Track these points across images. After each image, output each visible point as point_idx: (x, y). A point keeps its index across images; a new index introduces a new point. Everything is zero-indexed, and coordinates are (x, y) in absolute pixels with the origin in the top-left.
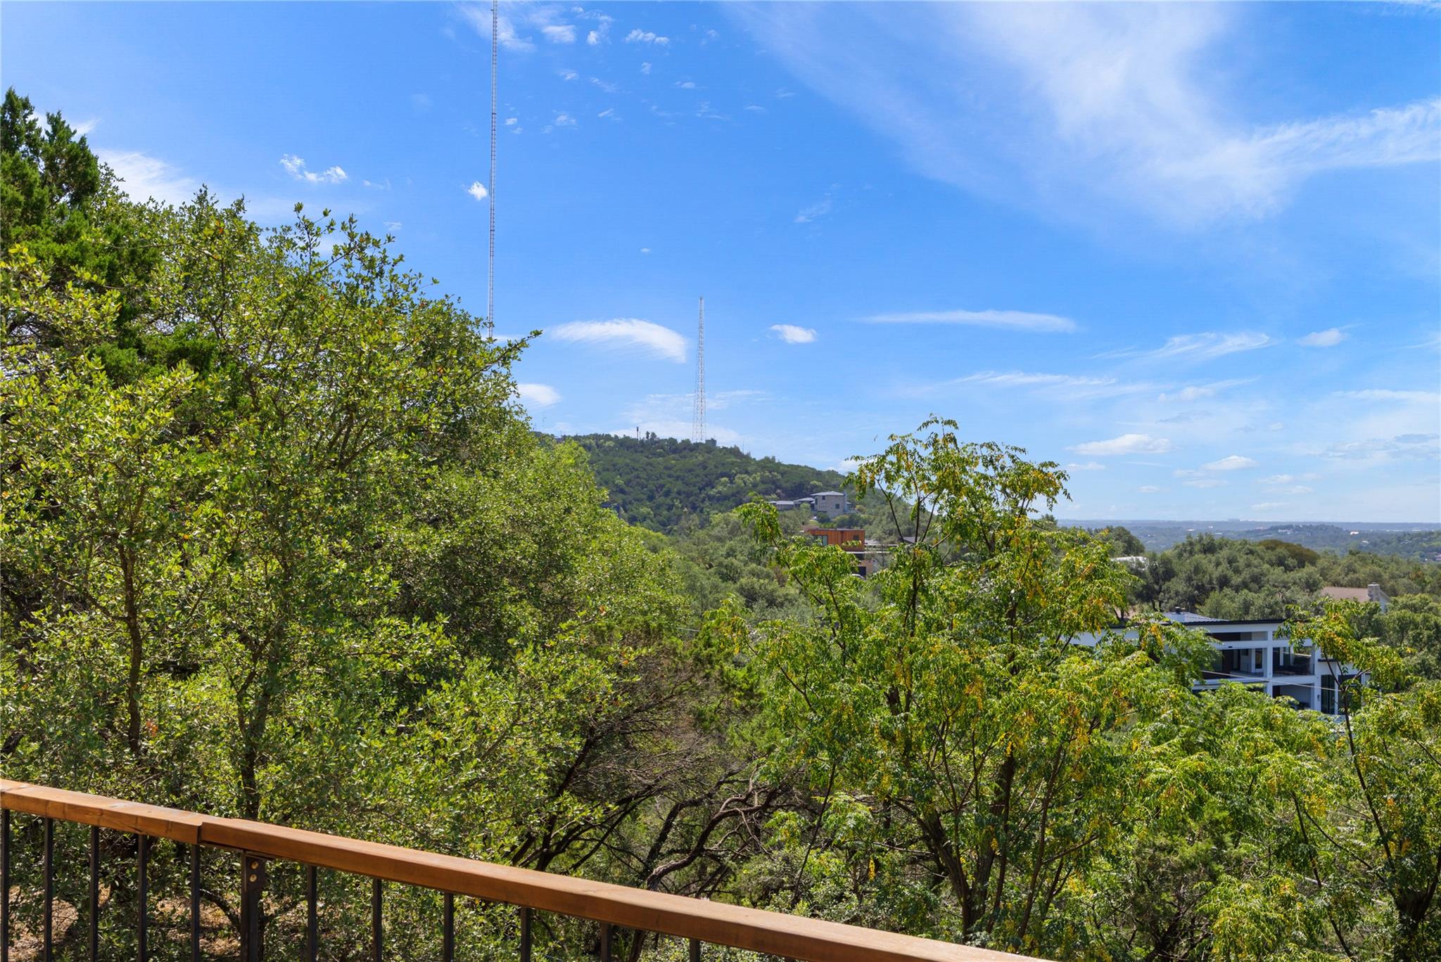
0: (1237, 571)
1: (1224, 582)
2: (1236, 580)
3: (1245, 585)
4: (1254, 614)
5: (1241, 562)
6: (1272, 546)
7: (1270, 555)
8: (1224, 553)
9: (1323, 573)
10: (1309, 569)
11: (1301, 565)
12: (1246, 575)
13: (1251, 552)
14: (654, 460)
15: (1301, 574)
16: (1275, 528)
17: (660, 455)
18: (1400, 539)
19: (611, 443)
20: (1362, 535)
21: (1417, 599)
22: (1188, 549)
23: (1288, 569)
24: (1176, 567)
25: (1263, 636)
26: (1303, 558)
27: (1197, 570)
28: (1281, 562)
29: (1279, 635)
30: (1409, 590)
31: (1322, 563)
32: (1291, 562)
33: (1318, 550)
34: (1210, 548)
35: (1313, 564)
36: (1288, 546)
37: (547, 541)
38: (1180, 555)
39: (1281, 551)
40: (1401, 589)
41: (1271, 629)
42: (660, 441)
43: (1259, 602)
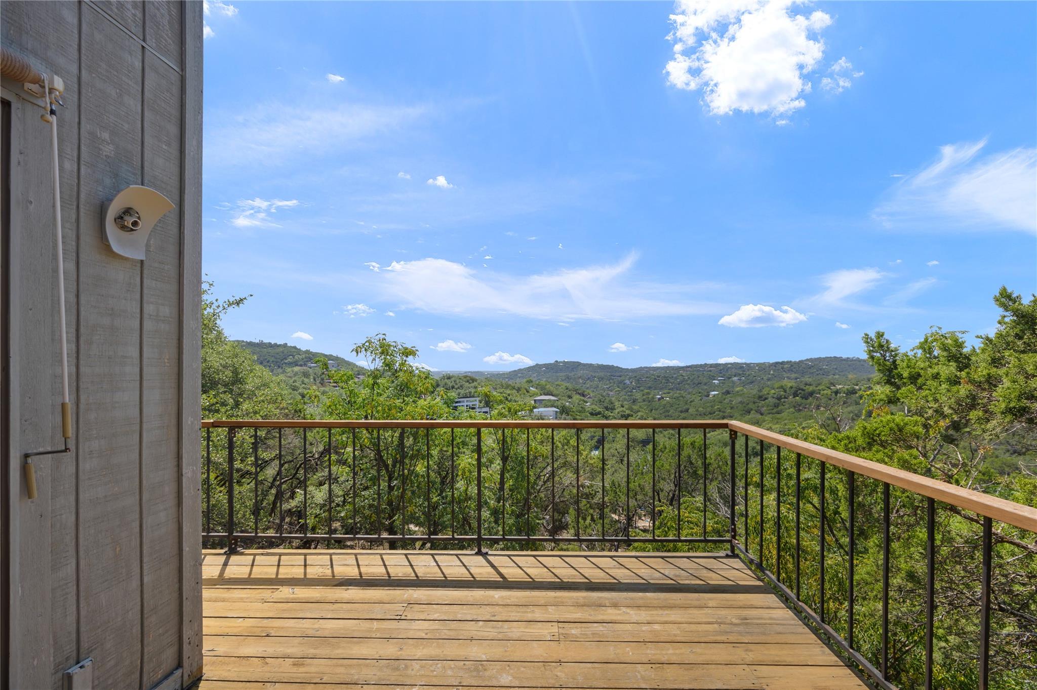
0: (456, 384)
1: (453, 387)
2: (456, 387)
3: (459, 388)
4: (461, 396)
5: (458, 382)
6: (465, 377)
7: (464, 380)
8: (453, 379)
9: (479, 384)
10: (475, 383)
11: (473, 382)
12: (459, 385)
13: (460, 379)
14: (262, 350)
15: (472, 385)
16: (466, 372)
17: (265, 348)
18: (497, 375)
19: (245, 344)
20: (488, 374)
21: (502, 391)
22: (443, 378)
23: (470, 383)
24: (440, 383)
25: (463, 402)
26: (474, 380)
27: (446, 384)
28: (468, 381)
29: (467, 401)
30: (500, 388)
31: (478, 381)
32: (471, 381)
33: (477, 378)
34: (449, 378)
35: (476, 381)
36: (470, 377)
37: (236, 372)
38: (441, 380)
39: (468, 378)
40: (498, 388)
41: (465, 400)
42: (265, 343)
43: (462, 393)
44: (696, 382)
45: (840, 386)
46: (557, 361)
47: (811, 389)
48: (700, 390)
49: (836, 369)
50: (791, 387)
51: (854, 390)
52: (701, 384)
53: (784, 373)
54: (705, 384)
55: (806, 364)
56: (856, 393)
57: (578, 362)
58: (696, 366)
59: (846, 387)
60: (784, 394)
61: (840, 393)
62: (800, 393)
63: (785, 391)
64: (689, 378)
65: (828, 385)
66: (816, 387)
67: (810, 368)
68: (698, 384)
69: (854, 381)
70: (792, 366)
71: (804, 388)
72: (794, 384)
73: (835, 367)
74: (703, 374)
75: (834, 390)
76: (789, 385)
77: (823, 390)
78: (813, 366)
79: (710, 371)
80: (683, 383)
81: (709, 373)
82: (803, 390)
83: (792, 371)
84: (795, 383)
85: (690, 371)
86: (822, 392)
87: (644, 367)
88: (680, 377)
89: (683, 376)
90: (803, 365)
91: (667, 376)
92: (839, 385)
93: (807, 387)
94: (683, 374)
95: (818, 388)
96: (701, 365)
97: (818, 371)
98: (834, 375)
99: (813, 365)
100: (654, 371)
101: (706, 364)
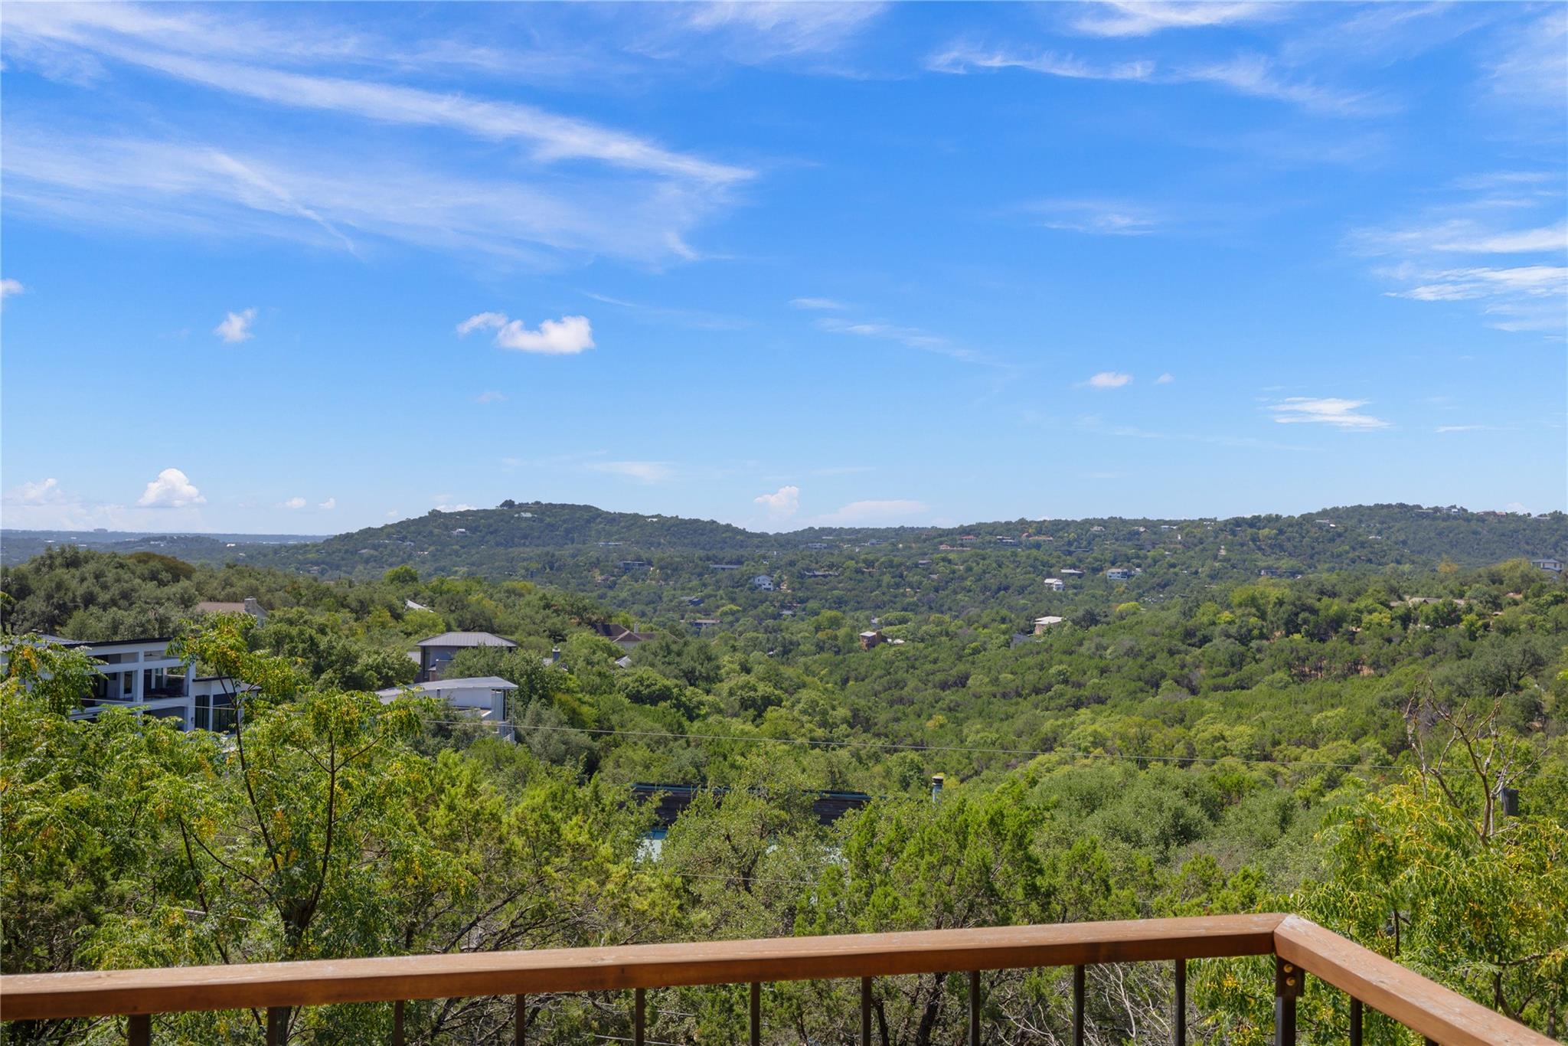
0: (105, 587)
1: (89, 600)
2: (104, 597)
3: (114, 602)
4: (123, 633)
5: (110, 576)
6: (144, 558)
7: (141, 569)
8: (89, 568)
9: (199, 588)
10: (184, 583)
11: (176, 579)
12: (115, 590)
13: (121, 566)
15: (176, 589)
16: (147, 539)
18: (276, 550)
20: (239, 548)
21: (293, 613)
22: (49, 562)
23: (162, 583)
24: (33, 583)
25: (133, 657)
26: (178, 572)
27: (59, 586)
28: (154, 577)
29: (149, 655)
30: (285, 603)
31: (198, 577)
32: (165, 576)
33: (194, 563)
34: (73, 562)
35: (188, 578)
36: (162, 559)
38: (38, 570)
39: (155, 564)
40: (277, 603)
41: (141, 649)
43: (129, 621)
44: (994, 583)
45: (1417, 600)
46: (509, 504)
47: (1335, 606)
48: (1004, 612)
49: (1404, 543)
50: (1280, 603)
51: (1455, 610)
52: (1006, 589)
53: (1259, 555)
54: (1021, 591)
55: (1321, 527)
56: (1459, 620)
57: (587, 508)
58: (993, 529)
59: (1433, 602)
60: (1260, 623)
61: (1416, 622)
62: (1305, 621)
63: (1262, 616)
64: (969, 569)
65: (1383, 596)
66: (1351, 601)
67: (1332, 540)
68: (999, 589)
69: (1453, 584)
70: (1281, 532)
71: (1317, 605)
72: (1287, 591)
73: (1402, 537)
74: (1015, 554)
75: (1401, 611)
76: (1274, 594)
77: (1370, 612)
78: (1340, 535)
79: (1038, 546)
80: (952, 586)
81: (1034, 552)
82: (1314, 611)
83: (1282, 548)
84: (1291, 587)
85: (973, 546)
86: (1366, 618)
87: (823, 530)
88: (941, 567)
89: (950, 561)
90: (1314, 532)
91: (896, 560)
92: (1413, 595)
93: (1326, 600)
94: (951, 556)
95: (1354, 605)
96: (1008, 523)
97: (1354, 549)
98: (1399, 562)
99: (1340, 529)
100: (855, 542)
101: (1022, 522)
